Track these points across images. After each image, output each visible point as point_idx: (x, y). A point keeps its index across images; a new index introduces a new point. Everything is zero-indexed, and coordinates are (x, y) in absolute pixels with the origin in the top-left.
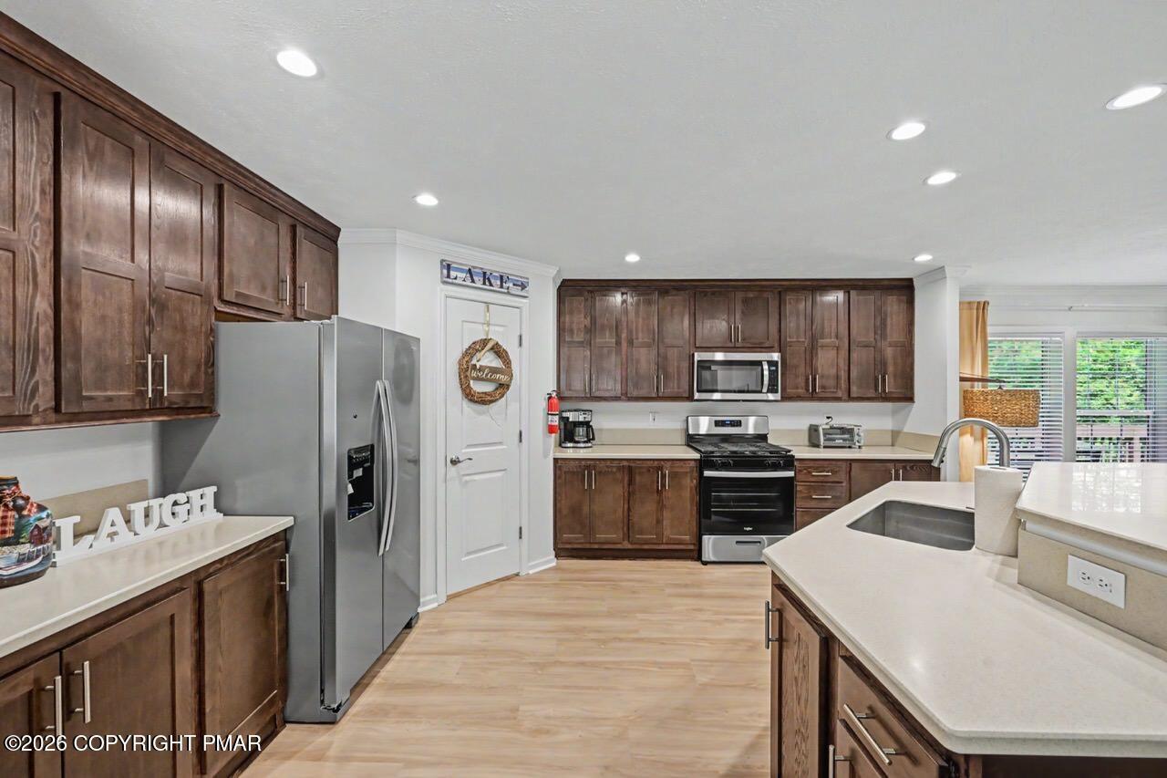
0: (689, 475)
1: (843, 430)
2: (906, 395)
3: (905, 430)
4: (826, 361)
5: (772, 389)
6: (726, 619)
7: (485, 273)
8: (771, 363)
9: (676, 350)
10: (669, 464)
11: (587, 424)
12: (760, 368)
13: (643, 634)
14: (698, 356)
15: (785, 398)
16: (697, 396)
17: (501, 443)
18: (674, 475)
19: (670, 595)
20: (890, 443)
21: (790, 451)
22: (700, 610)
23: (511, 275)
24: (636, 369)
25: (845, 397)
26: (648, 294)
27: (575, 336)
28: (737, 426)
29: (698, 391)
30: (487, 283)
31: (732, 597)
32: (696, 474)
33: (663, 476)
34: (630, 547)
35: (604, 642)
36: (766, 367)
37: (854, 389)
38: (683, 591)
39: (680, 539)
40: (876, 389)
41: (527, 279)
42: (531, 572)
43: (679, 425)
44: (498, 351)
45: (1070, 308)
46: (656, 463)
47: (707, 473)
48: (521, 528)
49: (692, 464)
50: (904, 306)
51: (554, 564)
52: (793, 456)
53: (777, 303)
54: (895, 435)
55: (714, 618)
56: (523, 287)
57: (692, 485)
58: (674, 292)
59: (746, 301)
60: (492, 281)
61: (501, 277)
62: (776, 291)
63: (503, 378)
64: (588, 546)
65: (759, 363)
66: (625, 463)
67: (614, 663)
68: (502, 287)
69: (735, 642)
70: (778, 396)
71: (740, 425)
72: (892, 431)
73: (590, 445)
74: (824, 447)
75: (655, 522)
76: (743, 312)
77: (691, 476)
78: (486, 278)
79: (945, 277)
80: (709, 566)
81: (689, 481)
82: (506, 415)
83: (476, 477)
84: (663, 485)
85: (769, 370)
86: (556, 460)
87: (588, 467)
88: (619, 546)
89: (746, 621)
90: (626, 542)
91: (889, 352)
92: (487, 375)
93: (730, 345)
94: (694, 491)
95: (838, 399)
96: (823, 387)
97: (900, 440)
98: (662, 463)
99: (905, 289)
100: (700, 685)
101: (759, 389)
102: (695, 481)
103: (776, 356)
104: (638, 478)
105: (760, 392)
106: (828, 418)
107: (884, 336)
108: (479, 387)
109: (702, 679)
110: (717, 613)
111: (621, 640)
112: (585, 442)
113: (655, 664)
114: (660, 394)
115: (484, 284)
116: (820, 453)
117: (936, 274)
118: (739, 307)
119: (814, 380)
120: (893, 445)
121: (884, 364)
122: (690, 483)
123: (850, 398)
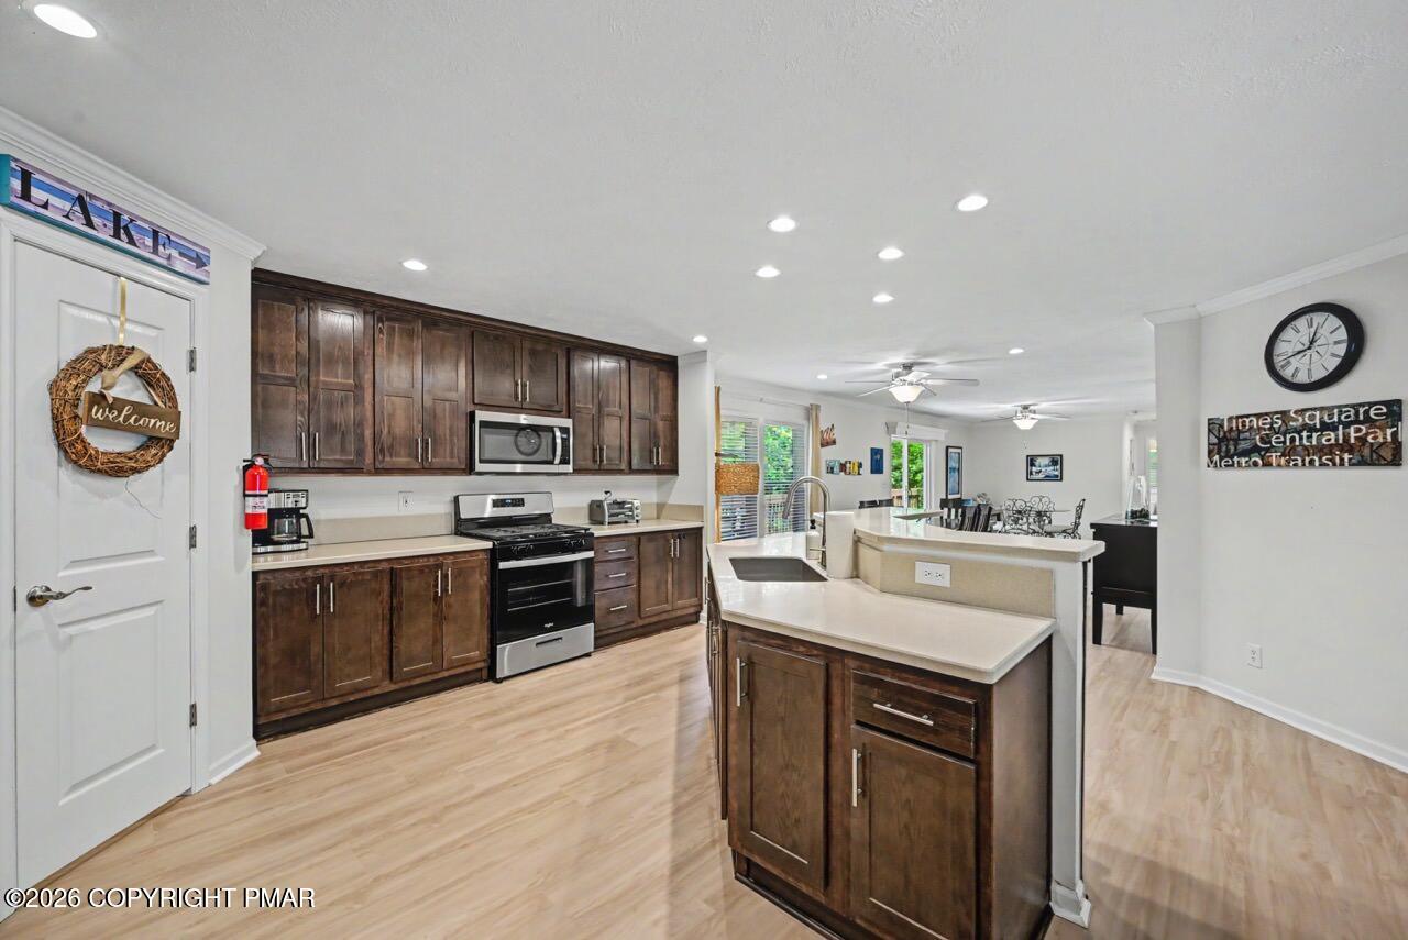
0: (478, 570)
1: (621, 504)
2: (672, 469)
3: (669, 502)
4: (612, 430)
5: (564, 461)
6: (567, 731)
7: (117, 216)
8: (564, 430)
9: (447, 404)
10: (449, 560)
11: (295, 512)
12: (551, 435)
13: (482, 786)
14: (481, 416)
15: (577, 471)
16: (479, 467)
17: (151, 552)
18: (458, 574)
19: (484, 730)
20: (655, 515)
21: (588, 529)
22: (531, 733)
23: (174, 234)
24: (390, 427)
25: (627, 470)
26: (409, 322)
27: (278, 367)
28: (519, 505)
29: (481, 461)
30: (123, 236)
31: (556, 706)
32: (486, 567)
33: (445, 577)
34: (393, 687)
35: (435, 819)
36: (558, 434)
37: (635, 461)
38: (492, 720)
39: (468, 658)
40: (651, 462)
41: (209, 251)
42: (214, 781)
43: (445, 508)
44: (148, 374)
45: (761, 400)
46: (432, 559)
47: (503, 565)
48: (193, 707)
49: (482, 556)
50: (670, 383)
51: (257, 753)
52: (593, 534)
53: (565, 360)
54: (660, 507)
55: (553, 734)
56: (201, 262)
57: (482, 582)
58: (446, 326)
59: (533, 353)
60: (136, 236)
61: (155, 234)
62: (565, 347)
63: (163, 427)
64: (319, 706)
65: (550, 429)
66: (385, 566)
67: (470, 835)
68: (155, 251)
69: (591, 749)
70: (569, 468)
71: (523, 505)
72: (658, 504)
73: (303, 546)
74: (609, 523)
75: (431, 643)
76: (530, 366)
77: (480, 572)
78: (120, 225)
79: (706, 361)
80: (504, 683)
81: (478, 576)
82: (162, 496)
83: (93, 626)
84: (445, 590)
85: (562, 438)
86: (255, 575)
87: (320, 579)
88: (377, 691)
89: (588, 724)
90: (387, 682)
91: (661, 425)
92: (127, 418)
93: (516, 404)
94: (485, 592)
95: (620, 472)
96: (609, 459)
97: (665, 513)
98: (441, 558)
99: (668, 365)
100: (588, 806)
101: (551, 457)
102: (485, 578)
103: (568, 423)
104: (405, 584)
105: (551, 463)
106: (606, 493)
107: (656, 410)
108: (105, 443)
109: (586, 799)
110: (552, 729)
111: (456, 805)
112: (293, 542)
113: (522, 811)
114: (426, 465)
115: (116, 235)
116: (603, 529)
117: (700, 355)
118: (527, 360)
119: (601, 449)
120: (658, 518)
121: (656, 436)
122: (480, 580)
123: (631, 471)
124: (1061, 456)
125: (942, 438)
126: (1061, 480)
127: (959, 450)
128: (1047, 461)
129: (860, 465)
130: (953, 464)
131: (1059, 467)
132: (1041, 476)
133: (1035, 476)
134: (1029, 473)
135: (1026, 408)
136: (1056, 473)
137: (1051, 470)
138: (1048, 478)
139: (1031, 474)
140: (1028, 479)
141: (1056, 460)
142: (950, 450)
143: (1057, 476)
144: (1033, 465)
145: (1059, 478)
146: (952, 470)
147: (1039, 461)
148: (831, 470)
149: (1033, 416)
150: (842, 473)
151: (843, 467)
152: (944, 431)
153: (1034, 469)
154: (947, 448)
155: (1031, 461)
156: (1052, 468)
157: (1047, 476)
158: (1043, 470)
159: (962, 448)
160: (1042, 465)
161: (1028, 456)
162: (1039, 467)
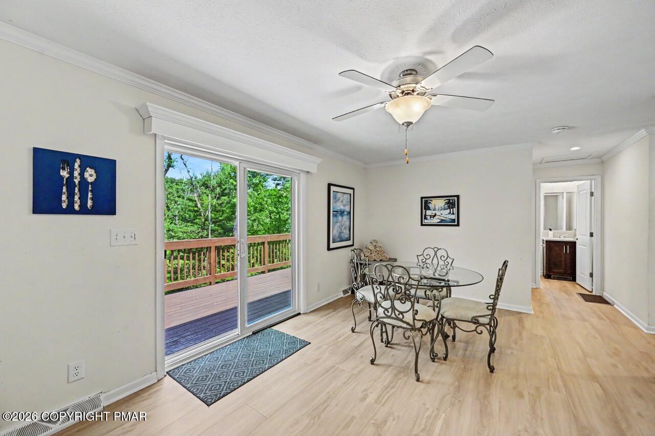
124: (458, 197)
125: (314, 170)
126: (458, 225)
127: (351, 191)
128: (441, 203)
130: (342, 207)
131: (455, 210)
132: (435, 220)
133: (429, 221)
134: (423, 217)
136: (453, 217)
137: (446, 214)
138: (443, 223)
139: (426, 218)
140: (422, 225)
141: (453, 202)
142: (333, 188)
143: (453, 221)
144: (429, 209)
145: (456, 223)
147: (434, 203)
152: (319, 160)
153: (429, 213)
154: (329, 185)
155: (425, 203)
156: (448, 211)
157: (442, 221)
158: (438, 213)
159: (353, 189)
160: (437, 208)
161: (422, 198)
162: (434, 210)
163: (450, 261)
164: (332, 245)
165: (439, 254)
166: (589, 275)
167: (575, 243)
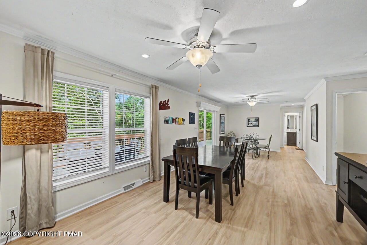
124: (259, 118)
125: (218, 110)
126: (259, 127)
127: (224, 116)
128: (254, 120)
129: (184, 120)
130: (222, 121)
131: (258, 122)
132: (251, 125)
133: (249, 125)
134: (248, 124)
135: (252, 96)
138: (254, 126)
139: (248, 125)
140: (247, 127)
141: (257, 120)
142: (221, 115)
143: (257, 125)
144: (249, 121)
146: (222, 123)
147: (251, 120)
148: (167, 122)
149: (255, 100)
150: (174, 124)
151: (174, 120)
152: (220, 108)
153: (249, 123)
154: (220, 115)
155: (248, 120)
156: (256, 122)
157: (254, 125)
158: (252, 123)
159: (225, 115)
160: (252, 121)
161: (247, 118)
162: (251, 122)
163: (258, 136)
164: (221, 133)
165: (254, 134)
166: (299, 143)
167: (296, 133)
